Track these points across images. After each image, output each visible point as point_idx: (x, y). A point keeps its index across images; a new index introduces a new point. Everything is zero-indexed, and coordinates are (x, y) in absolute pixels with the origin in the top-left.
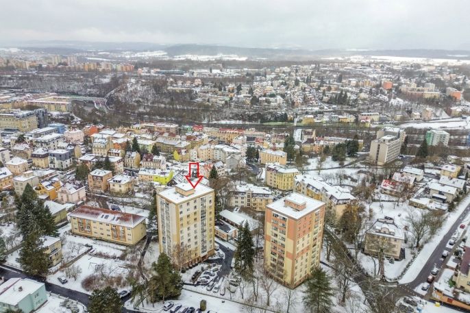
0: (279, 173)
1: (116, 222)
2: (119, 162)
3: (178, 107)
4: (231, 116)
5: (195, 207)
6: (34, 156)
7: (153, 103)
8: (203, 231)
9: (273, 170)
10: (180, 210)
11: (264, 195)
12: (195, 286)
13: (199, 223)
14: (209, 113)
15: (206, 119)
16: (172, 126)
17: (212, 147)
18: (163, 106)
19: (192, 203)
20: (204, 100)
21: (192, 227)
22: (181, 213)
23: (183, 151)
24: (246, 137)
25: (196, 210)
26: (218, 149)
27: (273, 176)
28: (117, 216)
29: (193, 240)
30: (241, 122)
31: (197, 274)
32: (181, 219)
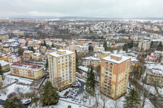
0: (103, 53)
1: (30, 69)
3: (63, 34)
4: (82, 37)
5: (66, 60)
6: (4, 47)
7: (54, 33)
8: (70, 72)
9: (100, 52)
10: (59, 61)
11: (97, 60)
12: (66, 98)
13: (68, 68)
14: (74, 36)
15: (73, 38)
16: (60, 40)
17: (75, 46)
18: (57, 34)
20: (72, 32)
21: (65, 69)
22: (59, 62)
23: (64, 47)
24: (88, 43)
25: (66, 62)
26: (77, 47)
27: (100, 55)
28: (31, 66)
29: (65, 76)
30: (86, 39)
31: (67, 92)
32: (59, 65)
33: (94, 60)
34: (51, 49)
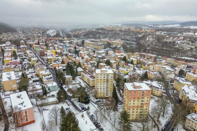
1: (89, 77)
2: (114, 63)
3: (164, 48)
5: (104, 77)
6: (93, 57)
8: (107, 88)
9: (177, 80)
10: (97, 76)
11: (157, 88)
12: (95, 104)
13: (105, 84)
14: (178, 53)
15: (176, 55)
16: (153, 56)
17: (161, 66)
18: (157, 47)
19: (103, 75)
20: (180, 47)
21: (102, 84)
22: (98, 77)
23: (146, 65)
24: (186, 66)
25: (104, 78)
26: (163, 67)
27: (177, 83)
28: (90, 76)
29: (102, 90)
30: (193, 59)
31: (100, 101)
32: (98, 80)
33: (154, 86)
34: (127, 65)
